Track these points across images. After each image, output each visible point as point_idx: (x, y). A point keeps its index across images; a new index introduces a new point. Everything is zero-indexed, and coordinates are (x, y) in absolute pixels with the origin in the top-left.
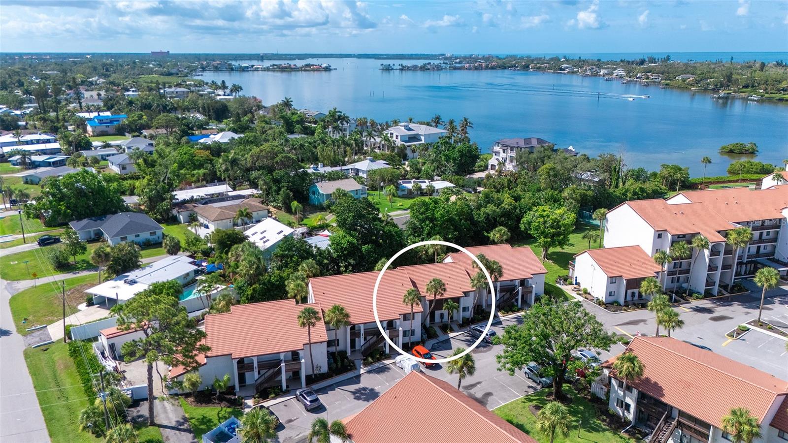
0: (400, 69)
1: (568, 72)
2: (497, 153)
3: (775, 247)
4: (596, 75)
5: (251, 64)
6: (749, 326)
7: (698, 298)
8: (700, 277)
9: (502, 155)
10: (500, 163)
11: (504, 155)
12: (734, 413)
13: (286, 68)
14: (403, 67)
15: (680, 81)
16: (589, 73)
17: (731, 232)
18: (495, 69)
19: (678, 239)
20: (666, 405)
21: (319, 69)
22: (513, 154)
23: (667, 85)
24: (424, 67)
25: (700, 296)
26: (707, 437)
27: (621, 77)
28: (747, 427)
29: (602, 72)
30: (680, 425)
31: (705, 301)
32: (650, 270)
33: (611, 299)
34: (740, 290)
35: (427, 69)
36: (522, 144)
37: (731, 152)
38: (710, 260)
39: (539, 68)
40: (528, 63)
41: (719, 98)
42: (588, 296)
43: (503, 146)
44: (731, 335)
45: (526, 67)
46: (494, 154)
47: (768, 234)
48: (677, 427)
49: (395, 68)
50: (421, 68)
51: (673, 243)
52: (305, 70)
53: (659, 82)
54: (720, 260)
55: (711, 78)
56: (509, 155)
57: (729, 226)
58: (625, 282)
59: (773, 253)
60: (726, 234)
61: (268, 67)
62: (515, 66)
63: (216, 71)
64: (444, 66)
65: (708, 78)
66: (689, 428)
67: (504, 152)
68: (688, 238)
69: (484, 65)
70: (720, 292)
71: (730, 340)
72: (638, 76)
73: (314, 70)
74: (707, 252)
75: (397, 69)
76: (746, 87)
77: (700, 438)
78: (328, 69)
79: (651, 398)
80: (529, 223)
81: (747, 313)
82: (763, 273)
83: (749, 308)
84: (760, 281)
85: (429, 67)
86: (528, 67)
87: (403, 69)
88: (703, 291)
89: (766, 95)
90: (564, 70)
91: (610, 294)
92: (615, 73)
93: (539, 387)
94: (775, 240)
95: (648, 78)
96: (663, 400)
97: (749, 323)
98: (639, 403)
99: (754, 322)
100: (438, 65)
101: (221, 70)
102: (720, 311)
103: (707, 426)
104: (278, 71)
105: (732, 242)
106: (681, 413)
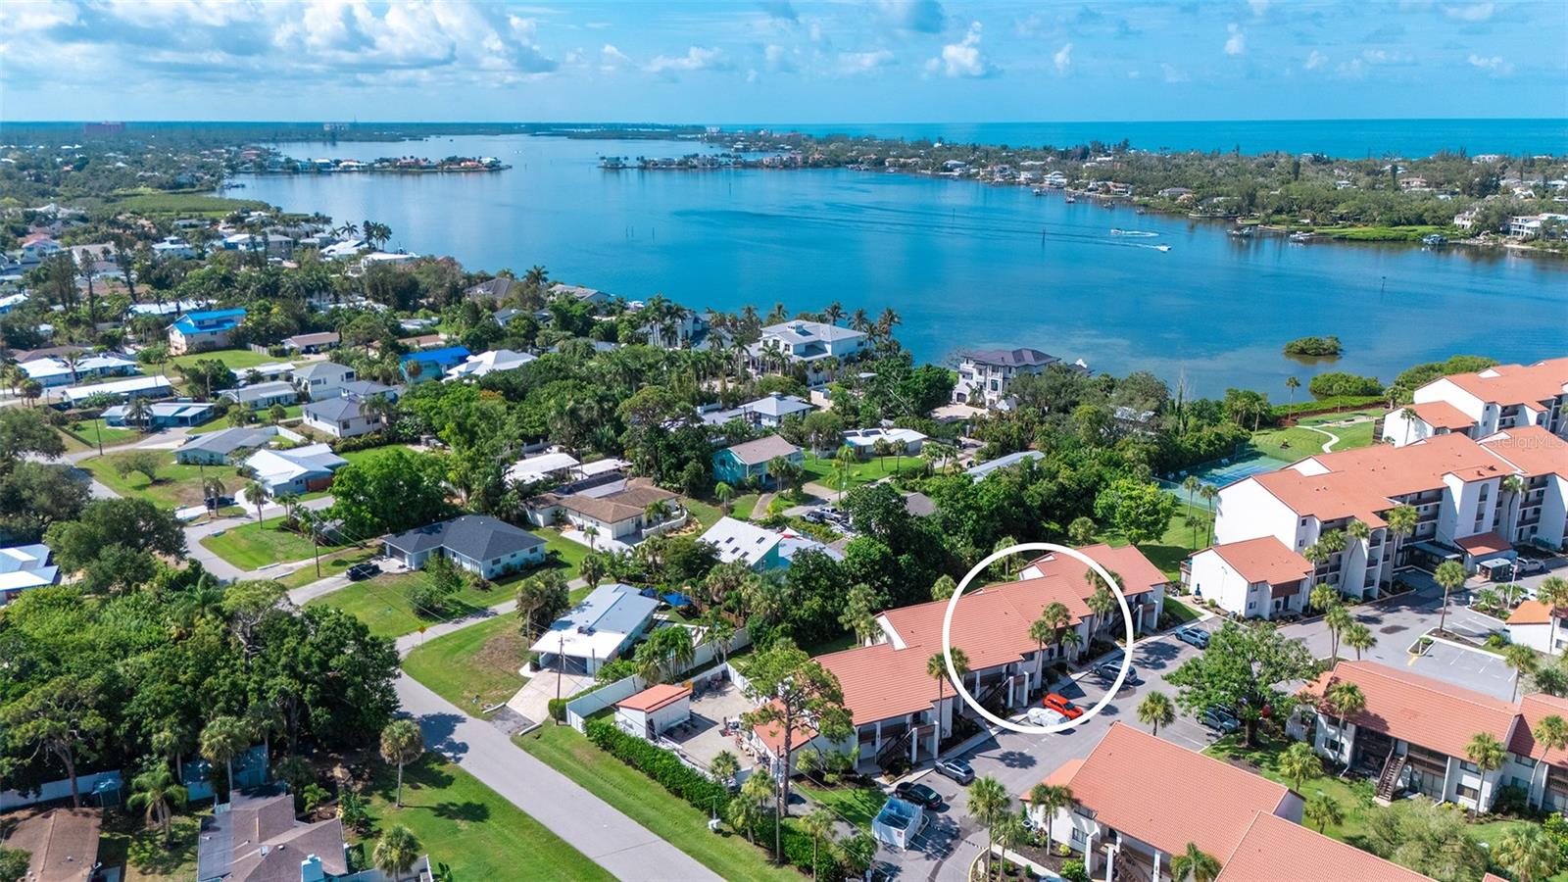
0: (640, 168)
1: (960, 175)
2: (967, 375)
3: (1435, 525)
4: (1011, 183)
5: (333, 159)
6: (1432, 638)
7: (1356, 603)
8: (1356, 575)
9: (977, 378)
10: (974, 392)
11: (981, 379)
12: (1479, 738)
13: (409, 166)
14: (645, 162)
15: (1167, 200)
16: (998, 179)
17: (1391, 513)
18: (821, 166)
19: (1327, 527)
20: (1391, 738)
21: (476, 169)
22: (998, 377)
23: (1146, 205)
24: (686, 163)
25: (1359, 601)
26: (1443, 770)
27: (1059, 187)
28: (1494, 752)
29: (1023, 176)
30: (1410, 760)
31: (1366, 607)
32: (1301, 569)
33: (1253, 612)
34: (1403, 589)
35: (691, 167)
36: (1010, 361)
37: (1303, 352)
38: (1370, 552)
39: (905, 165)
40: (882, 157)
41: (1242, 236)
42: (1216, 609)
43: (978, 363)
44: (1415, 650)
45: (879, 164)
46: (961, 376)
47: (1426, 508)
48: (1406, 763)
49: (628, 163)
50: (680, 164)
51: (1323, 532)
52: (450, 171)
53: (1129, 200)
54: (1381, 549)
55: (1219, 196)
56: (989, 378)
57: (1386, 504)
58: (1271, 589)
59: (1433, 534)
60: (1383, 515)
61: (371, 165)
62: (857, 161)
63: (261, 174)
64: (724, 160)
65: (1213, 196)
66: (1421, 763)
67: (980, 374)
68: (1343, 524)
69: (799, 158)
70: (1380, 593)
71: (1415, 657)
72: (1091, 186)
73: (468, 170)
74: (1365, 542)
75: (632, 168)
76: (1279, 211)
77: (1434, 772)
78: (494, 168)
79: (1373, 733)
80: (1112, 508)
81: (1423, 620)
82: (1444, 569)
83: (1422, 613)
84: (1443, 580)
85: (695, 162)
86: (882, 163)
87: (645, 166)
88: (1361, 594)
89: (1317, 230)
90: (951, 170)
91: (1250, 606)
92: (1048, 178)
93: (1220, 734)
94: (1435, 516)
95: (1108, 191)
96: (1389, 733)
97: (1430, 634)
98: (1357, 741)
99: (1435, 631)
100: (713, 159)
101: (272, 173)
102: (1389, 619)
103: (1444, 757)
104: (392, 172)
105: (1395, 527)
106: (1411, 746)
